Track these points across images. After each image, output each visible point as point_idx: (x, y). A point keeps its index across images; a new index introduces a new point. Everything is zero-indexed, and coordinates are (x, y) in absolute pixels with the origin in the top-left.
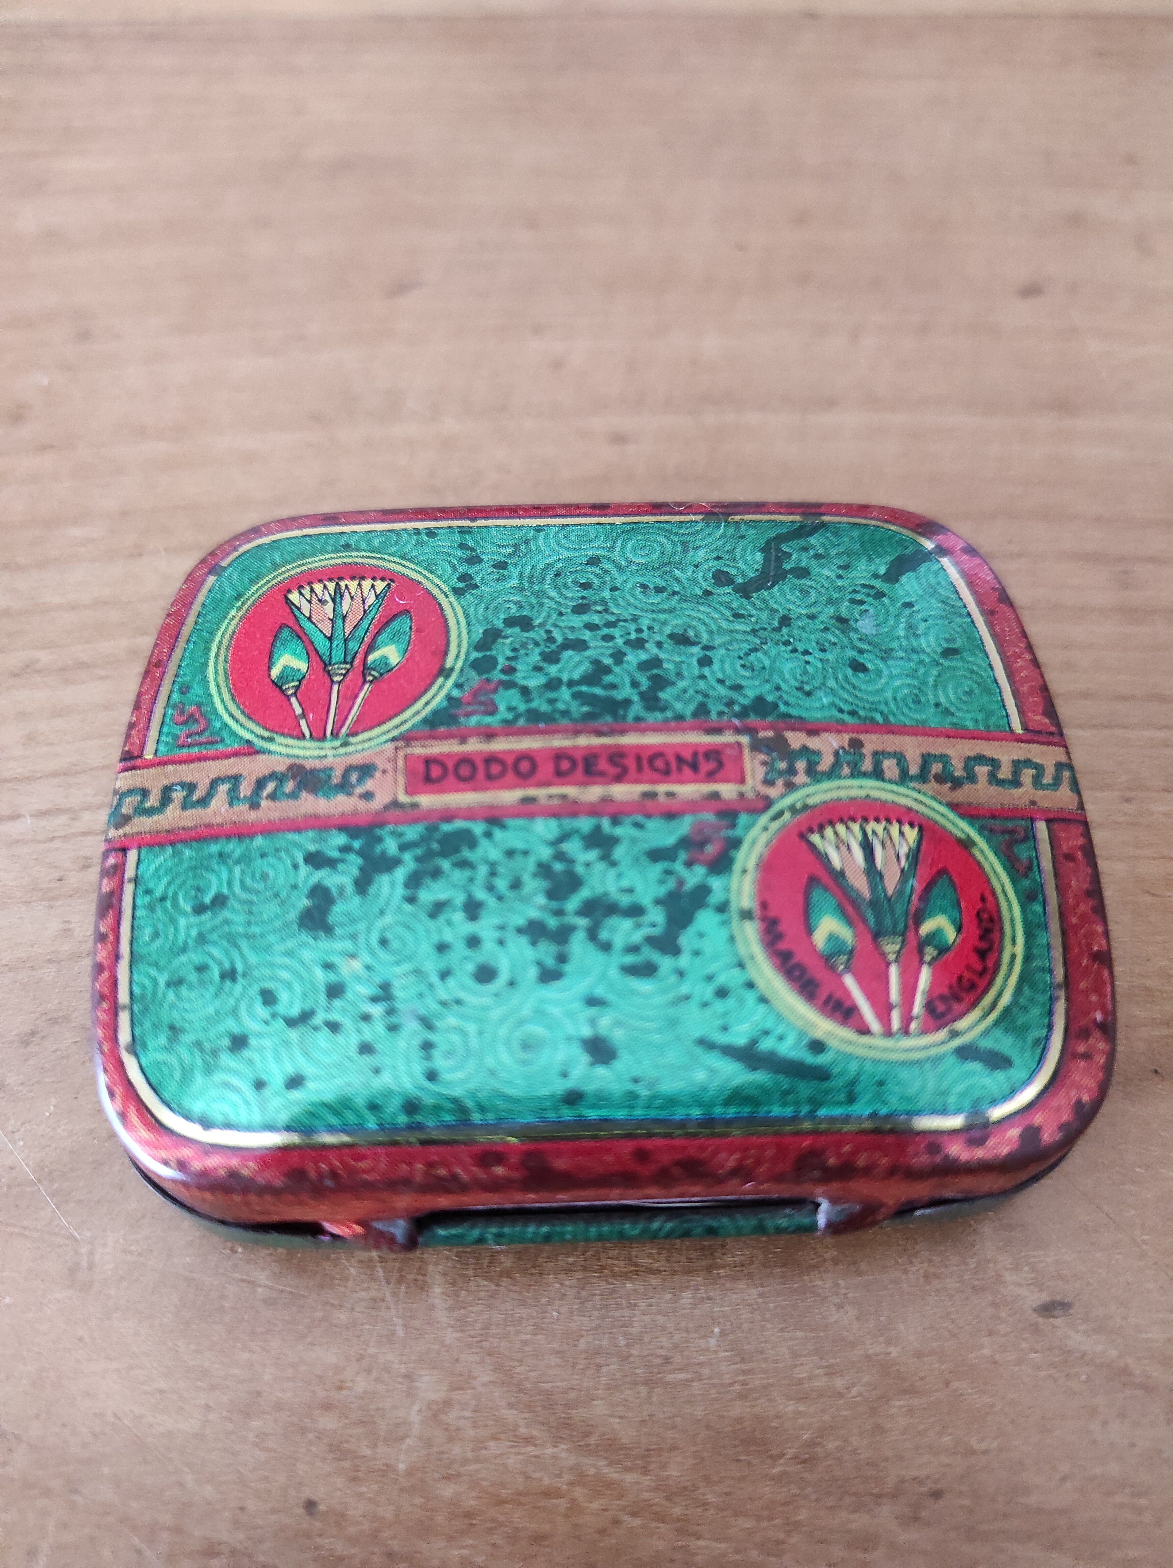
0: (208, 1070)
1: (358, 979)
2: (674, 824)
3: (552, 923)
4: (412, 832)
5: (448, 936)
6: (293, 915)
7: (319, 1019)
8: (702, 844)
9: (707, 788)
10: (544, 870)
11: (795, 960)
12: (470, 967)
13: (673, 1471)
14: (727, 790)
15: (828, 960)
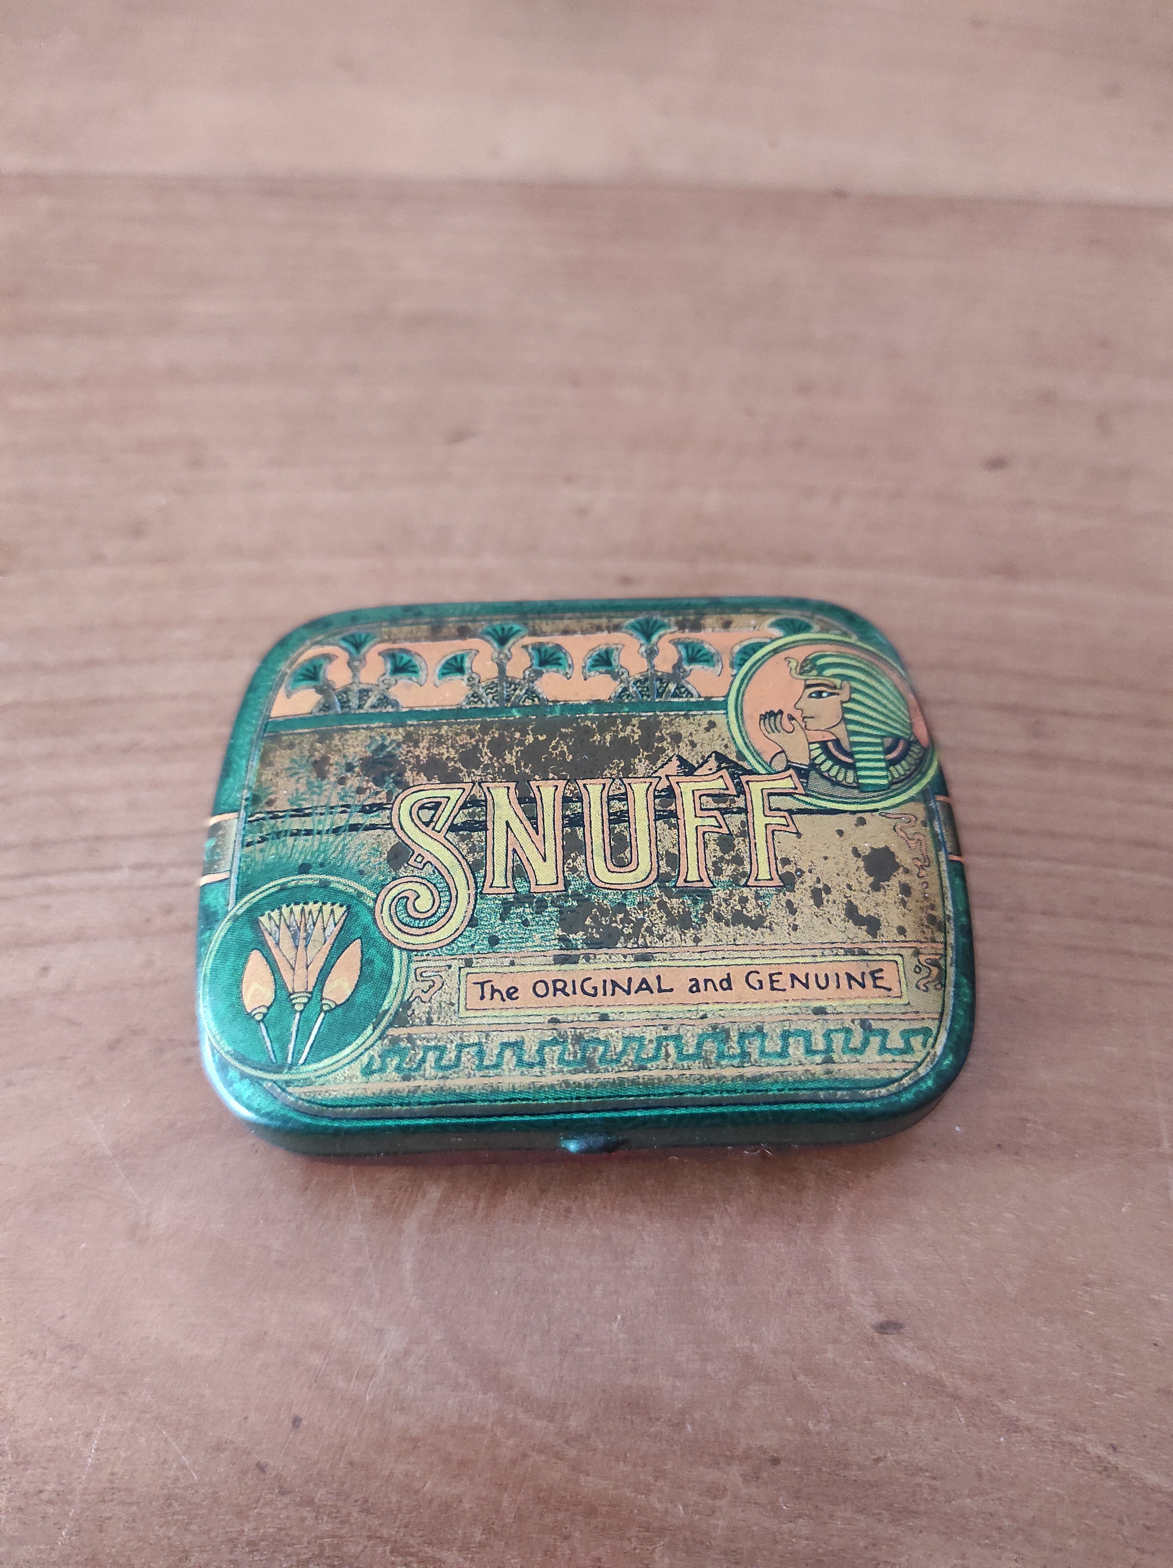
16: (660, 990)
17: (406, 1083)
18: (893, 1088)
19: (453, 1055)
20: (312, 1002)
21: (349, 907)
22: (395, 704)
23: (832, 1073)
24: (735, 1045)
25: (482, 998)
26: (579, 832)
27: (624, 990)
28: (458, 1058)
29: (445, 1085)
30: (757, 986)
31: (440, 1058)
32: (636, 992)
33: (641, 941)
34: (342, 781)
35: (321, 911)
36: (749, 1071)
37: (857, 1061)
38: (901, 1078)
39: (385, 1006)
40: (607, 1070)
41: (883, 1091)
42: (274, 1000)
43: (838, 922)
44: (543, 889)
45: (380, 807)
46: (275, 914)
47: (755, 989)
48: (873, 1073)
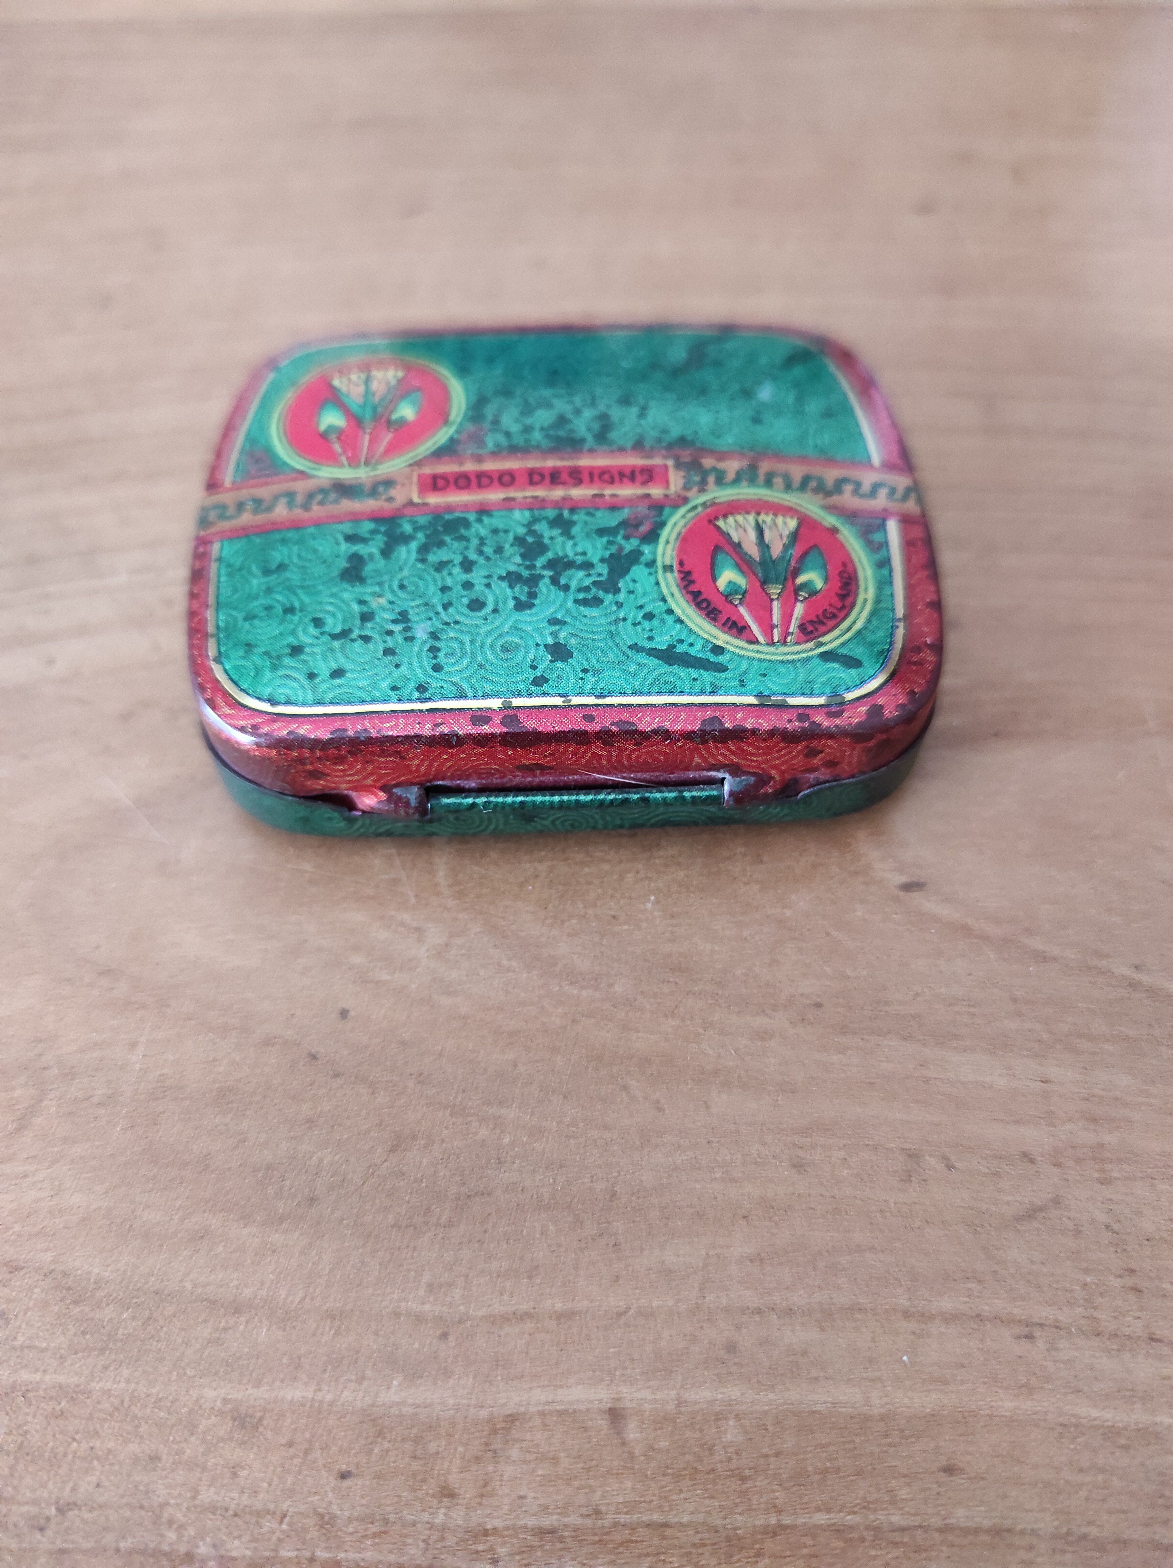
0: (274, 668)
1: (384, 609)
2: (616, 514)
3: (526, 573)
4: (422, 520)
5: (449, 582)
6: (335, 573)
7: (356, 633)
8: (637, 526)
9: (640, 491)
10: (519, 541)
11: (702, 597)
12: (465, 601)
13: (618, 989)
14: (656, 492)
15: (727, 597)
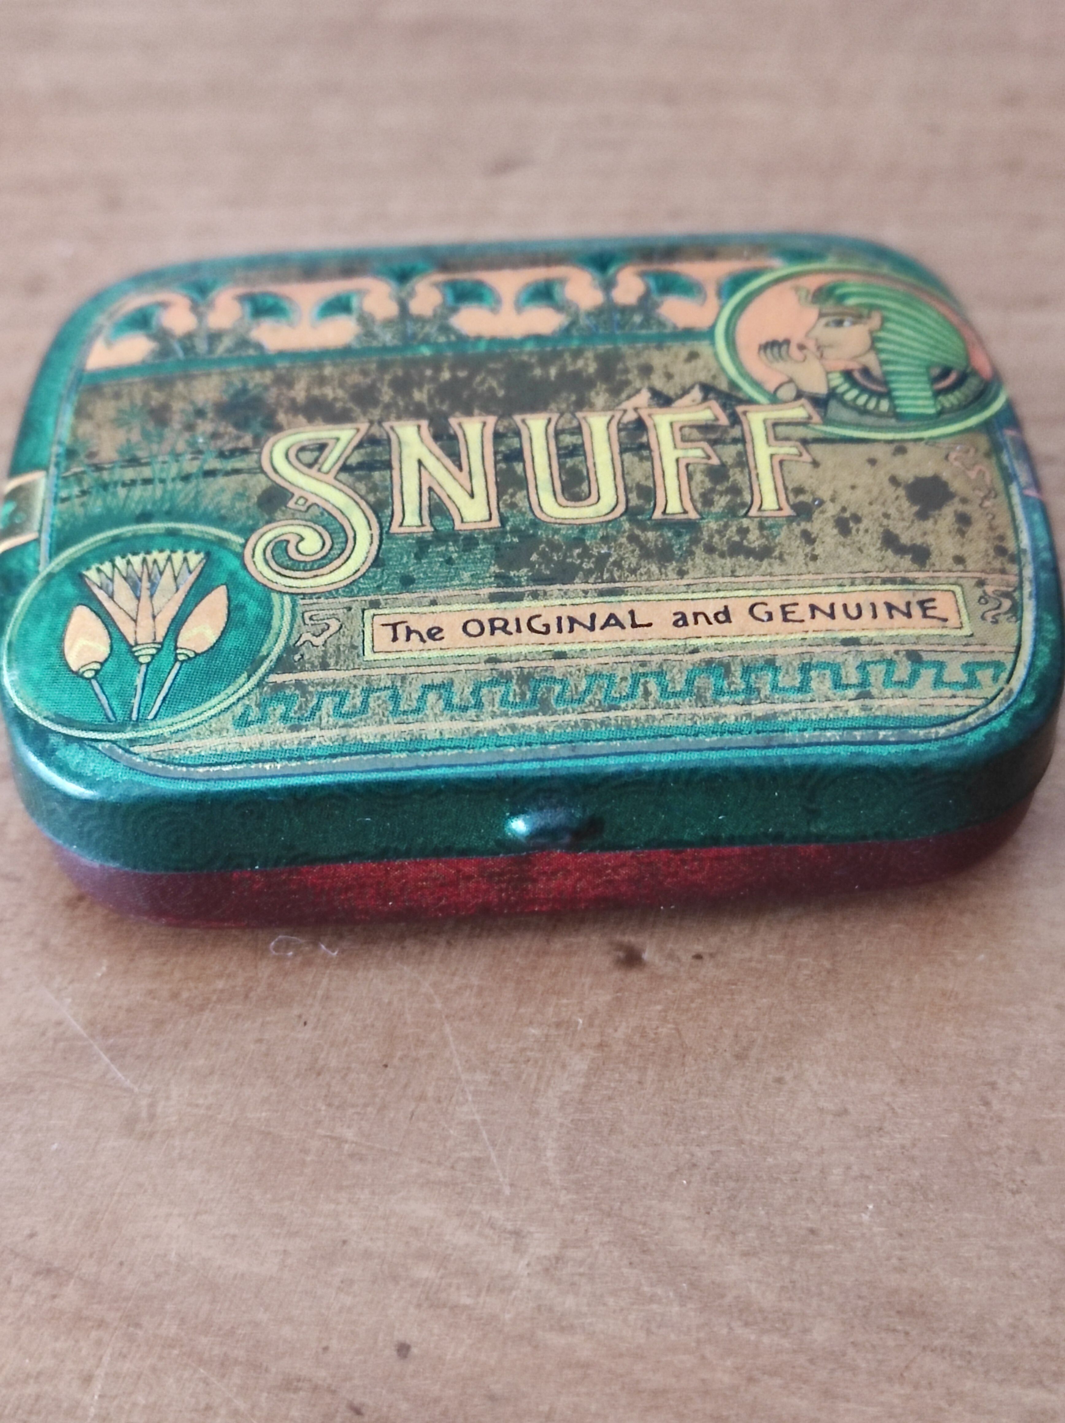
16: (634, 625)
17: (295, 734)
18: (955, 727)
19: (358, 701)
20: (163, 653)
21: (208, 554)
22: (259, 347)
23: (871, 709)
24: (738, 681)
25: (395, 639)
26: (519, 468)
27: (585, 626)
28: (365, 702)
29: (348, 735)
30: (765, 617)
31: (341, 704)
32: (602, 628)
33: (606, 576)
34: (190, 427)
35: (169, 559)
36: (758, 709)
37: (904, 697)
38: (965, 716)
39: (264, 651)
40: (565, 711)
41: (942, 731)
42: (110, 655)
43: (873, 551)
44: (472, 527)
45: (245, 451)
46: (107, 567)
47: (763, 621)
48: (926, 710)
